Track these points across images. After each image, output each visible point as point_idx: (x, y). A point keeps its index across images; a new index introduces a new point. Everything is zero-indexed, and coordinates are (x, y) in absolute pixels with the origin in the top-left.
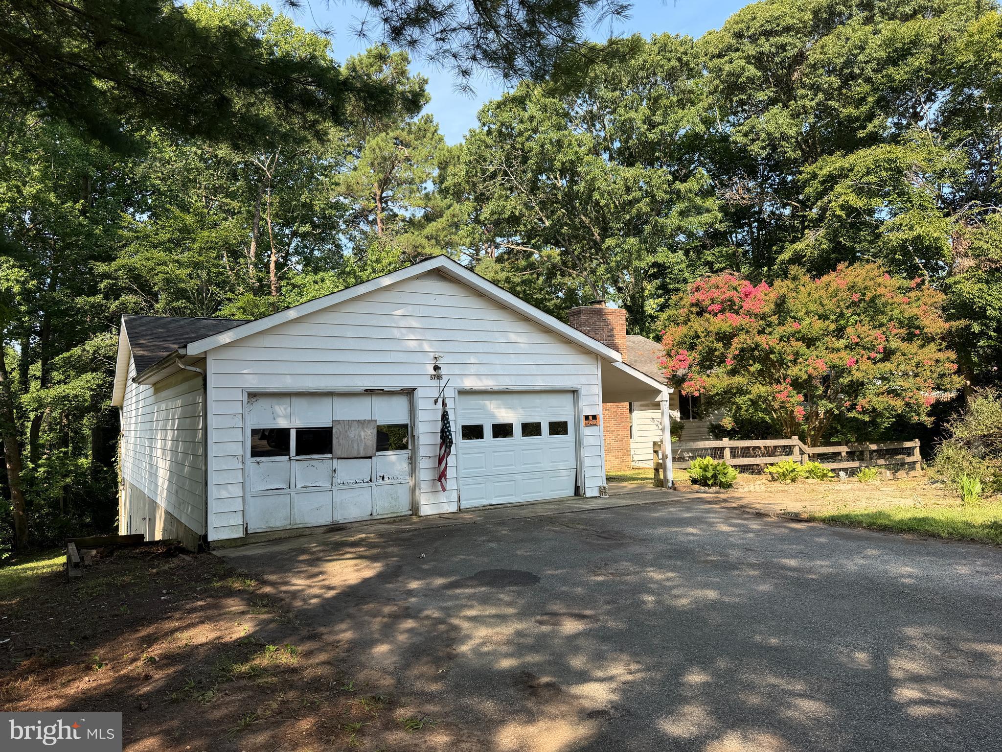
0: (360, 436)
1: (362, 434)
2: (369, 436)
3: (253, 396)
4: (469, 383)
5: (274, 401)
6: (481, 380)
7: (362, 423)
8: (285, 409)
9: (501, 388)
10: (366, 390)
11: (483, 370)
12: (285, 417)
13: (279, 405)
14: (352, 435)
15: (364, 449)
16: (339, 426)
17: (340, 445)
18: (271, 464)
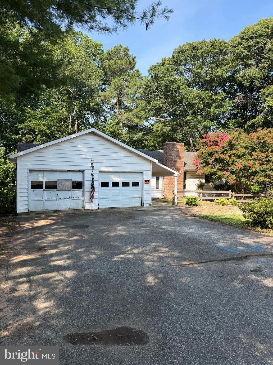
0: (66, 184)
1: (67, 183)
2: (69, 184)
3: (31, 171)
4: (103, 169)
5: (39, 172)
6: (107, 168)
7: (67, 180)
8: (42, 175)
9: (114, 171)
10: (67, 170)
11: (108, 165)
12: (41, 177)
13: (40, 174)
14: (63, 184)
15: (67, 188)
16: (59, 181)
17: (59, 187)
18: (37, 191)
